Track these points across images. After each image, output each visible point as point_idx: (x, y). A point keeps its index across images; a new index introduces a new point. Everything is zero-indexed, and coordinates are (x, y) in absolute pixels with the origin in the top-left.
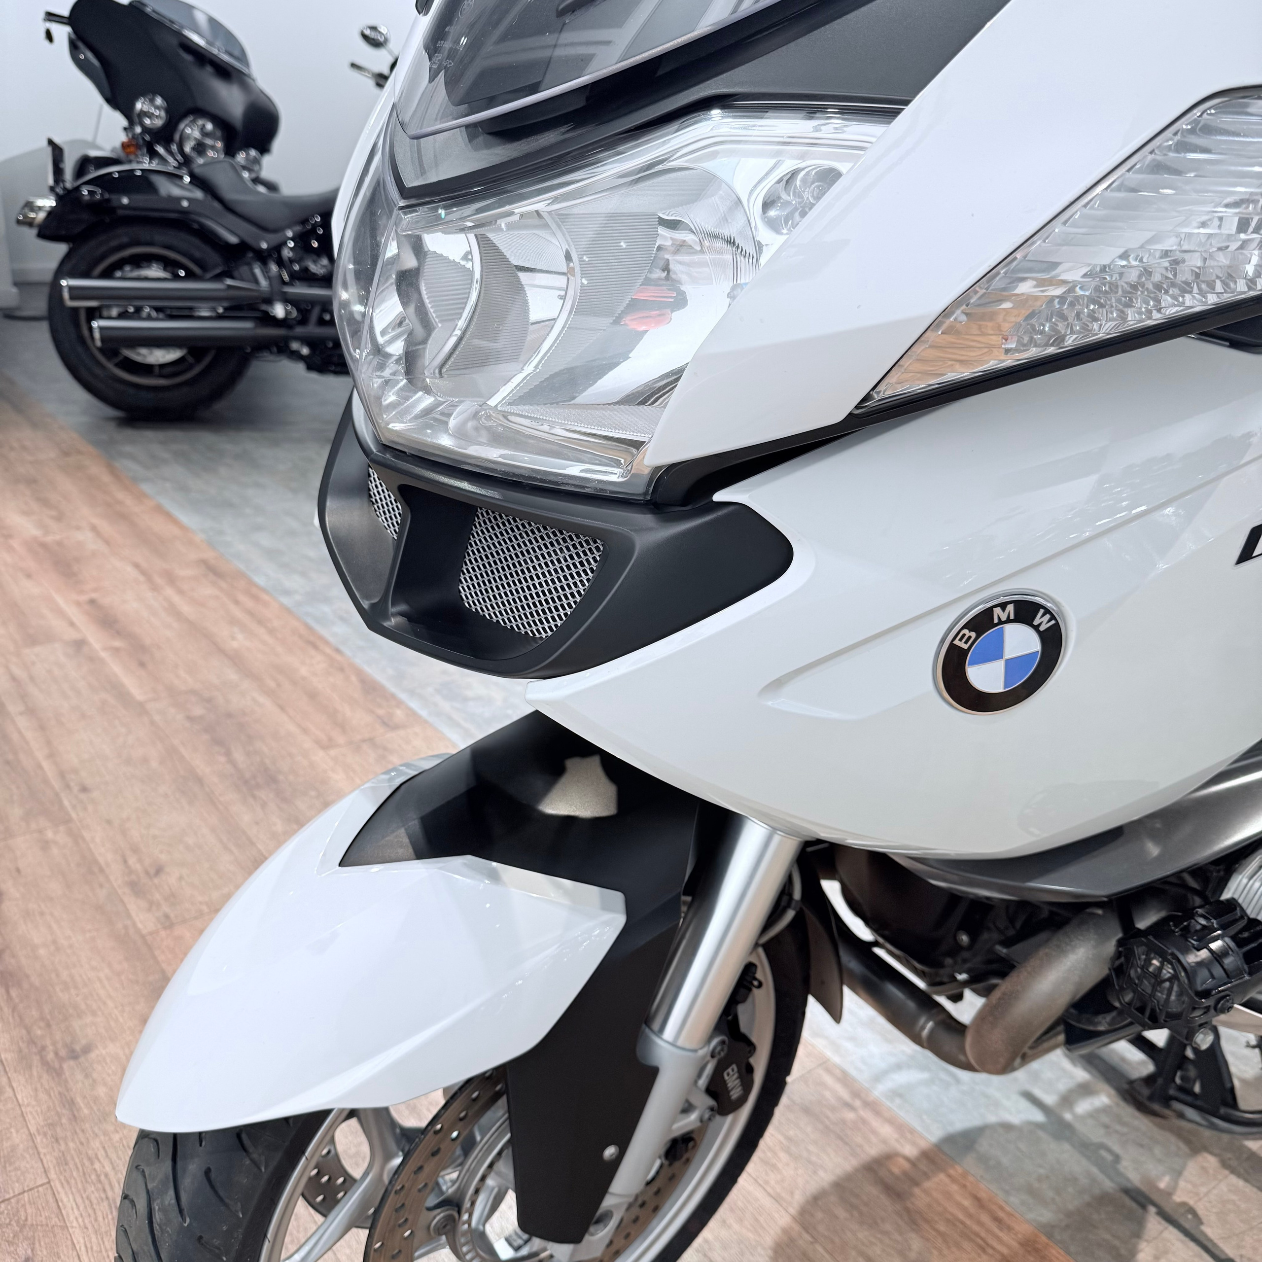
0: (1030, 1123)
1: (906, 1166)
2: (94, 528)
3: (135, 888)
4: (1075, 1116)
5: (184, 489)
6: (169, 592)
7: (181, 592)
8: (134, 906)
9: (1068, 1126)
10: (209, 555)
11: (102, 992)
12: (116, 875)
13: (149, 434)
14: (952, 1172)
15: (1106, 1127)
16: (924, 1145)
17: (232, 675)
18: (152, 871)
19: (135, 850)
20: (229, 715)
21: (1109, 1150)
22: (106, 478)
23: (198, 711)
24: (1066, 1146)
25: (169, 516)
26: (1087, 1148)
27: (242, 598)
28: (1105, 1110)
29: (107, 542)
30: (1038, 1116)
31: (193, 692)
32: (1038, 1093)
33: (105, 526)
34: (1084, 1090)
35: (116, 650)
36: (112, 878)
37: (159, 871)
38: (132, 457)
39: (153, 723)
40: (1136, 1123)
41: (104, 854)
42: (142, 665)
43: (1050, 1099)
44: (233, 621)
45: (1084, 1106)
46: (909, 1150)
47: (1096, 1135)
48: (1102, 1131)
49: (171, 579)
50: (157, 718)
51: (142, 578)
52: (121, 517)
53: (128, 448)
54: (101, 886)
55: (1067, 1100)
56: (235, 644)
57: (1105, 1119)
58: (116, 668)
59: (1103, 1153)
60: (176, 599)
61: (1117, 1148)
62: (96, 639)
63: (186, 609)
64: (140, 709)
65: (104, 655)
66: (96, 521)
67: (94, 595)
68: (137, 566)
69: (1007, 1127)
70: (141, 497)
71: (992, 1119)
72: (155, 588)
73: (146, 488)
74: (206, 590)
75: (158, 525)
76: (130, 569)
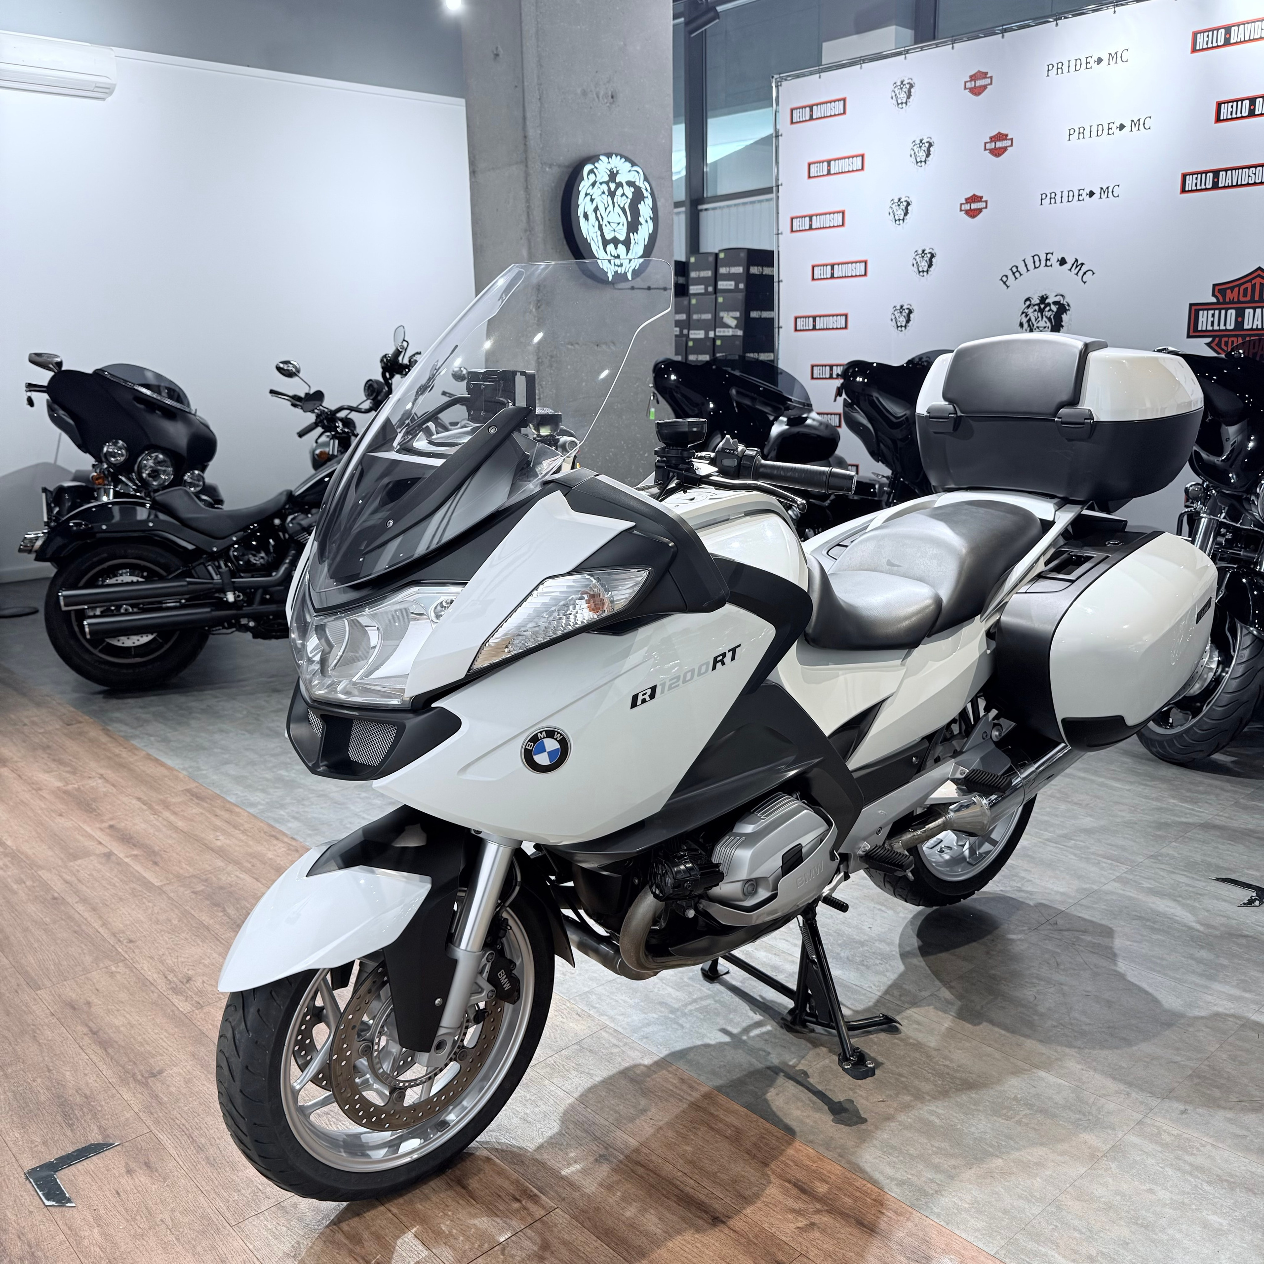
0: (721, 1043)
1: (644, 1069)
2: (102, 776)
3: (175, 990)
4: (749, 1038)
5: (166, 740)
6: (167, 814)
7: (175, 813)
8: (175, 999)
9: (744, 1042)
10: (192, 785)
11: (164, 1044)
12: (162, 985)
13: (131, 701)
14: (670, 1069)
15: (766, 1040)
16: (656, 1058)
17: (220, 863)
18: (185, 981)
19: (172, 971)
20: (221, 888)
21: (764, 1051)
22: (104, 739)
23: (200, 887)
24: (741, 1051)
25: (156, 760)
26: (752, 1051)
27: (218, 812)
28: (768, 1033)
29: (114, 785)
30: (727, 1039)
31: (194, 876)
32: (730, 1028)
33: (110, 774)
34: (758, 1024)
35: (136, 856)
36: (159, 987)
37: (189, 980)
38: (120, 721)
39: (169, 898)
40: (785, 1037)
41: (151, 974)
42: (156, 863)
43: (735, 1031)
44: (216, 829)
45: (755, 1032)
46: (647, 1061)
47: (761, 1044)
48: (763, 1042)
49: (167, 806)
50: (172, 895)
51: (145, 807)
52: (122, 766)
53: (117, 715)
54: (153, 992)
55: (746, 1030)
56: (219, 843)
57: (766, 1037)
58: (138, 867)
59: (761, 1052)
60: (172, 818)
61: (769, 1050)
62: (120, 851)
63: (180, 824)
64: (160, 890)
65: (126, 860)
66: (102, 771)
67: (111, 823)
68: (139, 799)
69: (707, 1046)
70: (133, 750)
71: (699, 1043)
72: (155, 812)
73: (135, 742)
74: (194, 810)
75: (150, 769)
76: (134, 801)
